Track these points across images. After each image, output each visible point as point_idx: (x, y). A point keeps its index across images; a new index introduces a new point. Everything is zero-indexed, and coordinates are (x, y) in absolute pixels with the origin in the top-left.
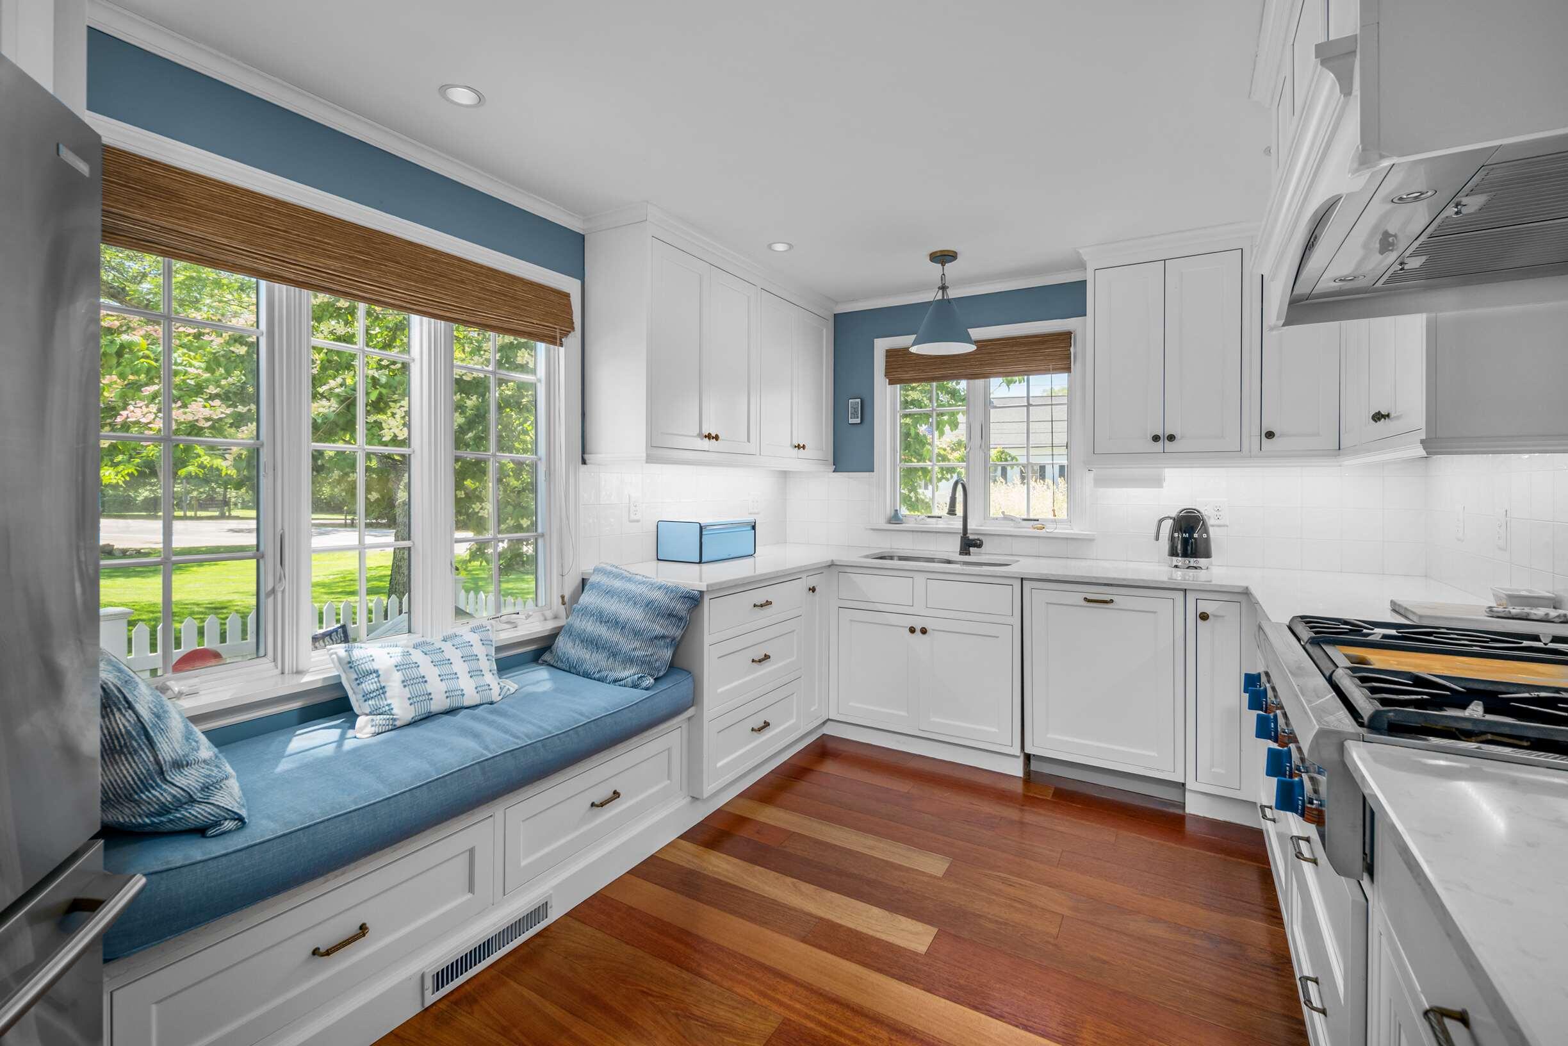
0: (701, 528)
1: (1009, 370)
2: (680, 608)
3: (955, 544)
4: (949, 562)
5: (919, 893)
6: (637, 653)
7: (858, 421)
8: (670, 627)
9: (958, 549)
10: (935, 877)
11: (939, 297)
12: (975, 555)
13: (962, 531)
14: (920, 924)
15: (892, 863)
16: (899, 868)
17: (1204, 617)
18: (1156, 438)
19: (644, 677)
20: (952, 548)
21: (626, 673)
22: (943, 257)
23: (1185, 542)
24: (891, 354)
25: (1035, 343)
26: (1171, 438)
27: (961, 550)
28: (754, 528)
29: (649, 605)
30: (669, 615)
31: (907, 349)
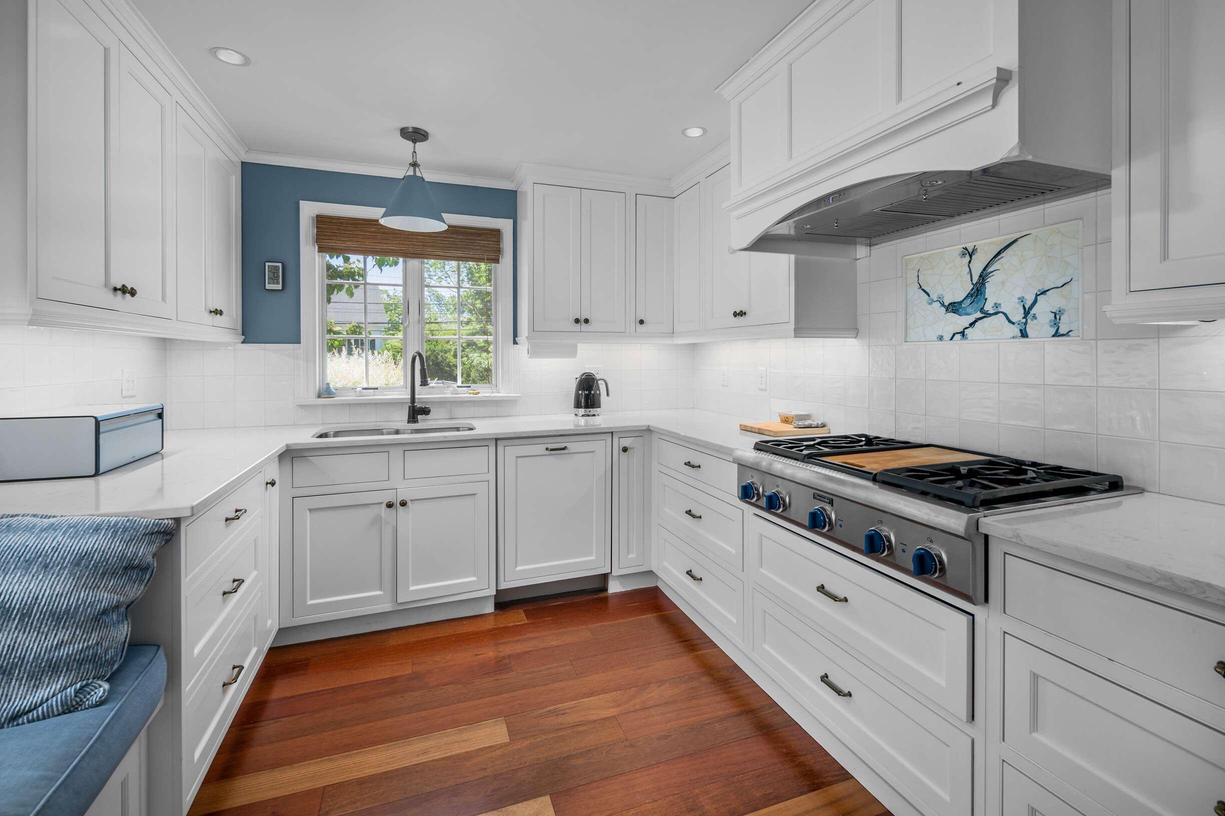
0: (98, 423)
1: (448, 255)
2: (144, 551)
3: (404, 414)
4: (397, 432)
5: (505, 770)
6: (64, 652)
7: (279, 287)
8: (128, 588)
9: (407, 418)
10: (501, 746)
11: (411, 173)
12: (423, 422)
13: (410, 401)
14: (532, 801)
15: (458, 756)
16: (467, 756)
17: (625, 450)
18: (577, 321)
19: (87, 685)
20: (400, 418)
21: (42, 693)
22: (416, 135)
23: (587, 397)
24: (321, 221)
25: (472, 234)
26: (587, 321)
27: (409, 419)
28: (160, 416)
29: (80, 561)
30: (125, 568)
31: (377, 221)
